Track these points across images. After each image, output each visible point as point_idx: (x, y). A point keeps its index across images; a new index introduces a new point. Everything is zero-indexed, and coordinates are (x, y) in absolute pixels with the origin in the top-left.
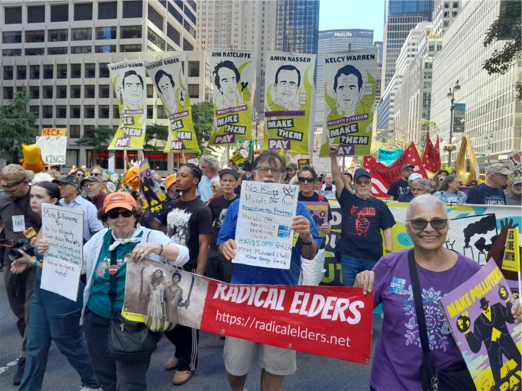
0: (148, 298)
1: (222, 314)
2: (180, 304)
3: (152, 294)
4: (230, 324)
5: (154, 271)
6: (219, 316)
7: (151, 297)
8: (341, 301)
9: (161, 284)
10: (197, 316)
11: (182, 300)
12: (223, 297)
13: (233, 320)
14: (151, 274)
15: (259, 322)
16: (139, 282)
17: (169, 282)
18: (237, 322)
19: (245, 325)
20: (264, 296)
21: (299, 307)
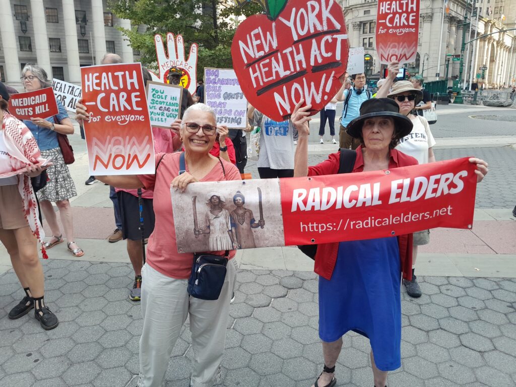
0: (208, 231)
1: (307, 224)
2: (253, 225)
3: (213, 225)
4: (320, 232)
5: (210, 198)
6: (304, 228)
7: (211, 228)
8: (445, 176)
9: (223, 210)
10: (278, 233)
11: (255, 221)
12: (302, 208)
13: (322, 227)
14: (207, 202)
15: (354, 222)
16: (190, 215)
17: (232, 206)
18: (327, 228)
19: (338, 229)
21: (399, 195)
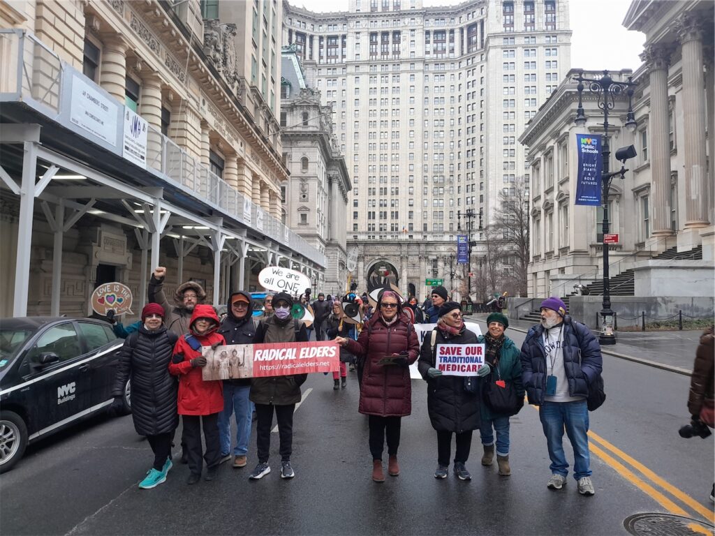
0: (218, 367)
2: (240, 365)
5: (221, 352)
7: (220, 366)
8: (325, 348)
9: (227, 358)
11: (240, 363)
12: (260, 359)
13: (270, 368)
14: (220, 354)
15: (284, 366)
19: (277, 369)
20: (284, 354)
21: (304, 355)
